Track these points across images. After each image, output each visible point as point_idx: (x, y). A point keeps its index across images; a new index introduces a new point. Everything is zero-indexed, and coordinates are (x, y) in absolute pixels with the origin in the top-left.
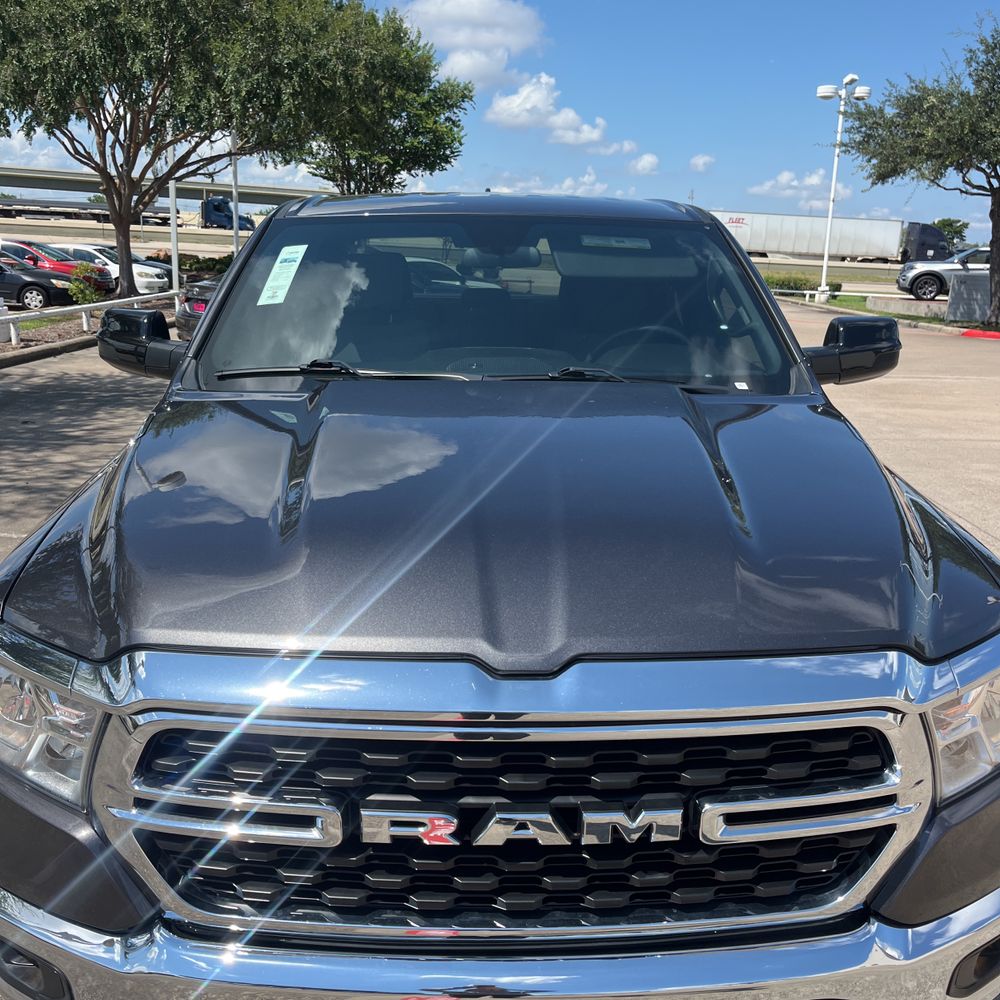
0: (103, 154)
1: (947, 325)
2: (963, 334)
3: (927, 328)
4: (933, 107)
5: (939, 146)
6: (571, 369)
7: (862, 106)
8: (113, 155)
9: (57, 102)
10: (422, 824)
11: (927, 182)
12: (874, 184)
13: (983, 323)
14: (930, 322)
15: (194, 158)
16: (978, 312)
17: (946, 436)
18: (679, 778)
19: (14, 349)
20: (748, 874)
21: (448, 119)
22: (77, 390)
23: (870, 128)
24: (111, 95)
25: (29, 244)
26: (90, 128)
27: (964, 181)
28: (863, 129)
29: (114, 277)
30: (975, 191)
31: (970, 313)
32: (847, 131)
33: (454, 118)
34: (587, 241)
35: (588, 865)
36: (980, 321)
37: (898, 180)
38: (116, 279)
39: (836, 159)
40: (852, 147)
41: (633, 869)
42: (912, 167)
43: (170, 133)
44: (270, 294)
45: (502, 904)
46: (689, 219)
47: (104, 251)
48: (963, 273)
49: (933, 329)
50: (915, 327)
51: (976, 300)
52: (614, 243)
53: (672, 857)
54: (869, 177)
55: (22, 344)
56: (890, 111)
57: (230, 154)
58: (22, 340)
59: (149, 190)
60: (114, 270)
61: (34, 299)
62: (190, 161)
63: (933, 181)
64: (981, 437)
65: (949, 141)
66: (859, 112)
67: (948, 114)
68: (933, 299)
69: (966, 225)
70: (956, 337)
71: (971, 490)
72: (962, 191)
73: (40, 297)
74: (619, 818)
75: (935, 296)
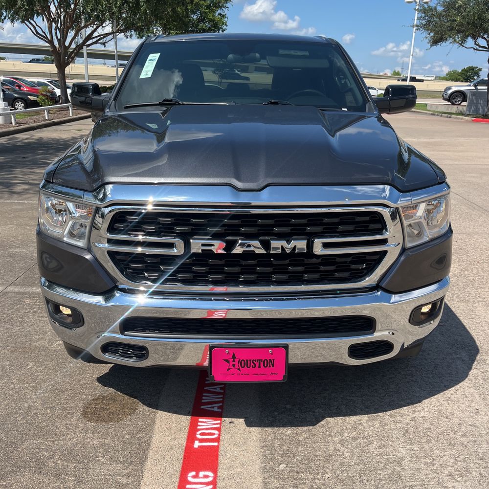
0: (51, 33)
1: (465, 116)
2: (473, 121)
3: (456, 118)
4: (460, 6)
5: (463, 26)
6: (273, 101)
7: (426, 6)
8: (56, 33)
9: (27, 6)
10: (213, 245)
11: (458, 44)
12: (431, 46)
13: (483, 115)
14: (457, 115)
15: (95, 34)
16: (481, 110)
17: (456, 163)
18: (306, 229)
19: (13, 127)
20: (332, 268)
21: (220, 14)
22: (47, 144)
23: (430, 17)
24: (54, 3)
25: (16, 79)
26: (43, 20)
27: (475, 44)
28: (427, 18)
29: (58, 95)
30: (481, 49)
31: (477, 110)
32: (419, 19)
33: (223, 13)
34: (281, 52)
35: (273, 263)
36: (482, 114)
37: (444, 44)
38: (59, 96)
39: (414, 34)
40: (421, 27)
41: (289, 265)
42: (451, 37)
43: (83, 22)
44: (145, 74)
45: (242, 278)
46: (326, 42)
47: (52, 82)
48: (475, 91)
49: (459, 119)
50: (450, 117)
51: (480, 104)
52: (292, 53)
53: (304, 260)
54: (428, 43)
55: (17, 125)
56: (440, 9)
57: (113, 33)
58: (17, 123)
59: (74, 51)
60: (58, 92)
61: (20, 106)
62: (93, 36)
63: (461, 44)
64: (473, 163)
65: (468, 23)
66: (424, 9)
67: (468, 10)
68: (459, 104)
69: (480, 70)
70: (470, 122)
71: (464, 184)
72: (474, 49)
73: (23, 105)
74: (284, 243)
75: (461, 103)
